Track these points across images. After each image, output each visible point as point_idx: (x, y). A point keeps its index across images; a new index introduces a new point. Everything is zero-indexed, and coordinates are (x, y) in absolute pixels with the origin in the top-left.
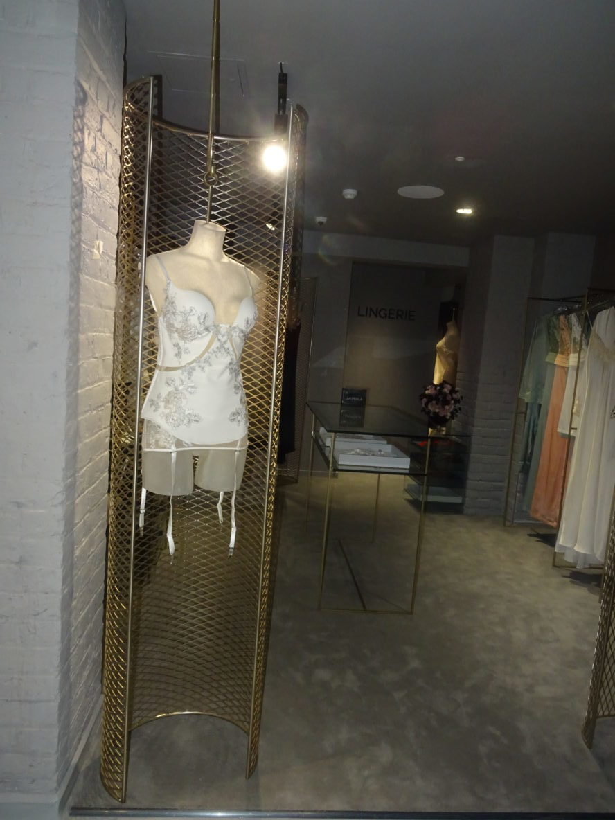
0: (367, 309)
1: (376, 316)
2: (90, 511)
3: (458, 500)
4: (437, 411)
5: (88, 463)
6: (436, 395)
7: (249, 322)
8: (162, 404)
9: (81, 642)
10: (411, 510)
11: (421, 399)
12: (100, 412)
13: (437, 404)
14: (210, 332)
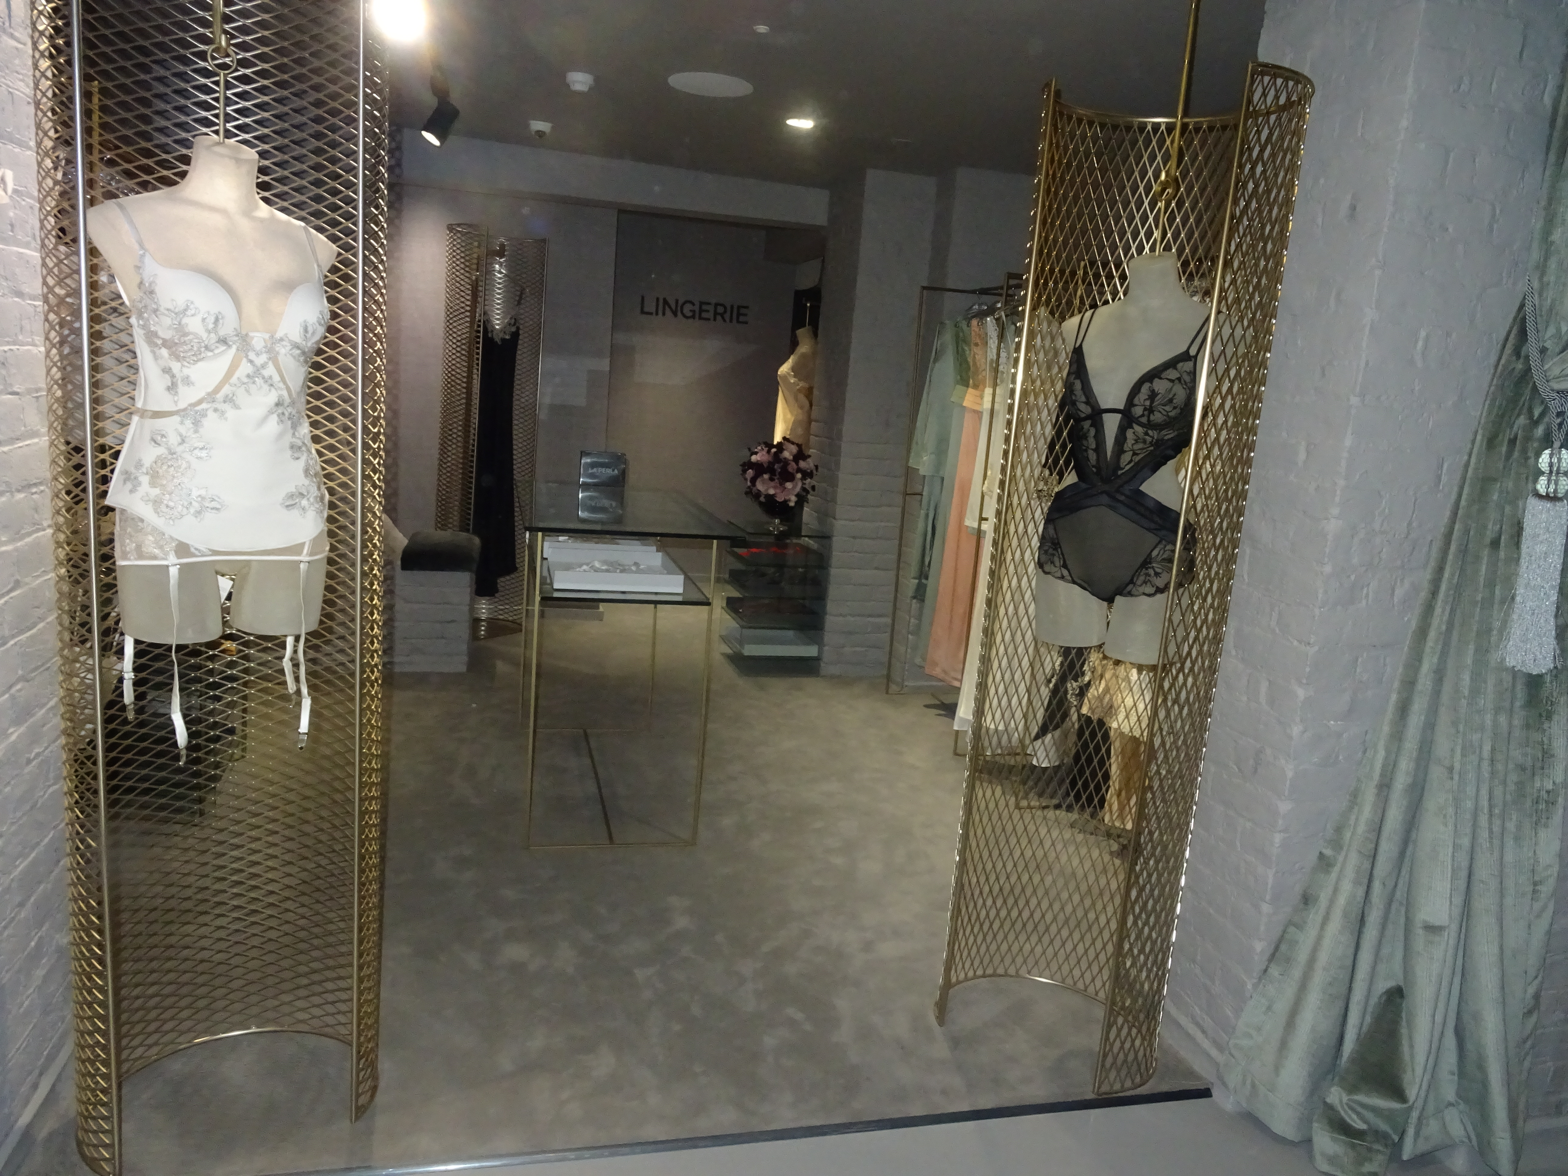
0: (658, 299)
1: (675, 314)
2: (24, 679)
3: (811, 651)
4: (772, 492)
5: (11, 591)
6: (769, 462)
7: (310, 330)
8: (145, 480)
9: (23, 915)
10: (729, 672)
11: (744, 471)
12: (35, 496)
13: (771, 479)
14: (230, 346)
